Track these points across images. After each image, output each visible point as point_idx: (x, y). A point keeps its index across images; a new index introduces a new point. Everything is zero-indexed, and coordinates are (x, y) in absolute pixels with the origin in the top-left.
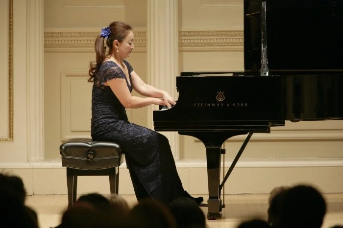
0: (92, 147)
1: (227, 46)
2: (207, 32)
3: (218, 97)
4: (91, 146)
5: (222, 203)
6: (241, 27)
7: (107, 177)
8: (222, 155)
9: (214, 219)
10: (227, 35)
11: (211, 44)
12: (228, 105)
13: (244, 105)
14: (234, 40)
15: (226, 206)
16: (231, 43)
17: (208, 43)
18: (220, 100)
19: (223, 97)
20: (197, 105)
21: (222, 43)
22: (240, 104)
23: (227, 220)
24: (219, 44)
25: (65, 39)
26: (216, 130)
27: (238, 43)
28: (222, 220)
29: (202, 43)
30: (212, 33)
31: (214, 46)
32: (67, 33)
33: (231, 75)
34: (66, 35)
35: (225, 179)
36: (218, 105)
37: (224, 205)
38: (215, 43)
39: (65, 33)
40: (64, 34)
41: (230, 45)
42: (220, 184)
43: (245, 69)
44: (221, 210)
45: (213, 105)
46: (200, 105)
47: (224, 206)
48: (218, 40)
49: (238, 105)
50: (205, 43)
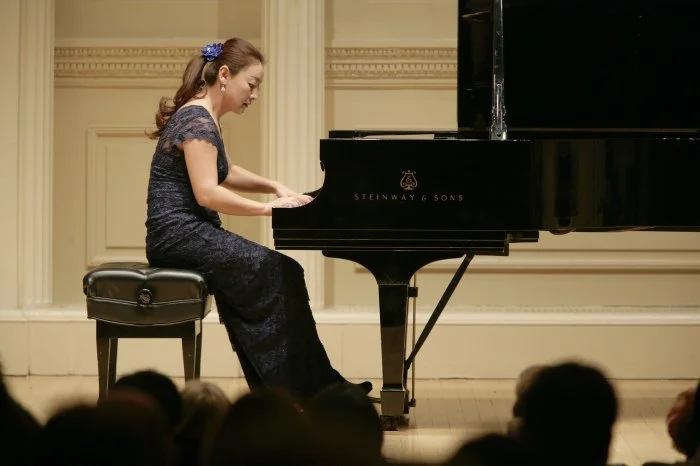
0: (149, 280)
1: (423, 78)
2: (383, 49)
3: (404, 181)
4: (146, 277)
5: (410, 397)
6: (452, 41)
7: (178, 342)
8: (411, 300)
9: (392, 429)
10: (423, 57)
11: (391, 75)
12: (423, 198)
13: (457, 198)
14: (438, 67)
15: (417, 403)
16: (432, 72)
17: (386, 72)
18: (409, 188)
19: (414, 181)
20: (361, 197)
21: (413, 72)
22: (449, 198)
23: (419, 430)
24: (407, 75)
25: (97, 60)
26: (399, 249)
28: (409, 431)
29: (373, 72)
30: (394, 53)
31: (396, 78)
33: (431, 137)
34: (99, 52)
35: (417, 347)
36: (404, 197)
37: (413, 401)
38: (399, 72)
39: (97, 49)
40: (94, 51)
41: (428, 78)
42: (407, 358)
43: (460, 125)
44: (407, 411)
45: (394, 197)
46: (367, 196)
47: (413, 403)
48: (406, 66)
49: (444, 199)
50: (379, 72)
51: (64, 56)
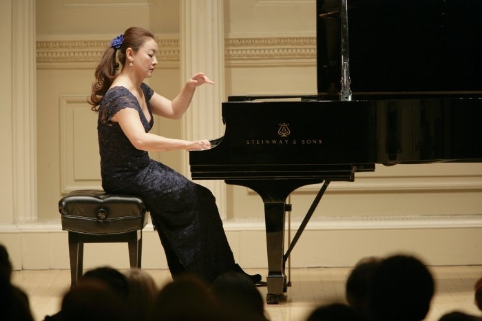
0: (105, 203)
2: (264, 39)
3: (281, 130)
4: (102, 201)
5: (288, 281)
6: (313, 33)
7: (126, 244)
8: (287, 213)
9: (276, 303)
10: (293, 44)
11: (271, 57)
12: (295, 142)
13: (318, 142)
14: (303, 51)
15: (292, 284)
16: (299, 54)
17: (266, 55)
18: (284, 136)
19: (287, 130)
20: (251, 142)
21: (285, 55)
22: (312, 142)
23: (294, 304)
24: (282, 57)
26: (278, 178)
27: (308, 54)
28: (287, 304)
29: (258, 55)
30: (272, 42)
31: (274, 59)
32: (69, 42)
33: (299, 100)
34: (67, 44)
35: (291, 246)
36: (281, 142)
37: (289, 282)
38: (276, 55)
39: (66, 42)
40: (64, 44)
41: (297, 58)
42: (285, 254)
43: (318, 91)
44: (286, 291)
45: (274, 142)
46: (255, 142)
47: (289, 284)
48: (281, 51)
49: (309, 142)
50: (262, 55)
51: (42, 47)
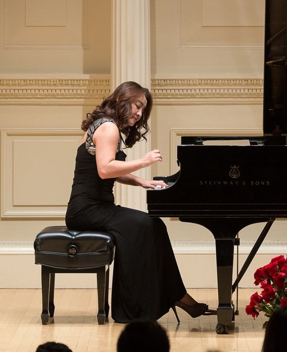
0: (76, 239)
1: (212, 98)
2: (187, 80)
3: (232, 172)
4: (74, 237)
5: (235, 310)
9: (224, 333)
10: (212, 85)
11: (193, 96)
12: (244, 184)
13: (266, 183)
14: (222, 91)
16: (218, 94)
17: (189, 94)
18: (235, 177)
19: (238, 172)
20: (204, 183)
21: (206, 94)
22: (260, 183)
24: (202, 96)
25: (7, 88)
27: (226, 94)
29: (181, 95)
30: (194, 83)
31: (195, 98)
32: (9, 80)
34: (8, 82)
35: (240, 276)
36: (232, 183)
37: (237, 311)
38: (197, 94)
39: (7, 80)
40: (5, 82)
41: (216, 98)
42: (233, 283)
44: (233, 320)
45: (225, 183)
46: (208, 183)
47: (237, 313)
48: (202, 91)
49: (257, 183)
50: (185, 95)
